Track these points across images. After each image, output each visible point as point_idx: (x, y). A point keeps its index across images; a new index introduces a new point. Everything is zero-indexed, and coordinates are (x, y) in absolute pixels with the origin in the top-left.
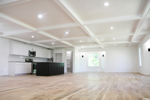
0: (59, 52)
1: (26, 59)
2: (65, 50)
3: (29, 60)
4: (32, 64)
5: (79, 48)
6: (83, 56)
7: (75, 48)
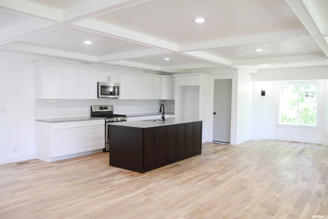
0: (190, 81)
1: (91, 107)
2: (208, 75)
3: (101, 108)
4: (106, 122)
5: (253, 69)
6: (263, 93)
7: (239, 71)
